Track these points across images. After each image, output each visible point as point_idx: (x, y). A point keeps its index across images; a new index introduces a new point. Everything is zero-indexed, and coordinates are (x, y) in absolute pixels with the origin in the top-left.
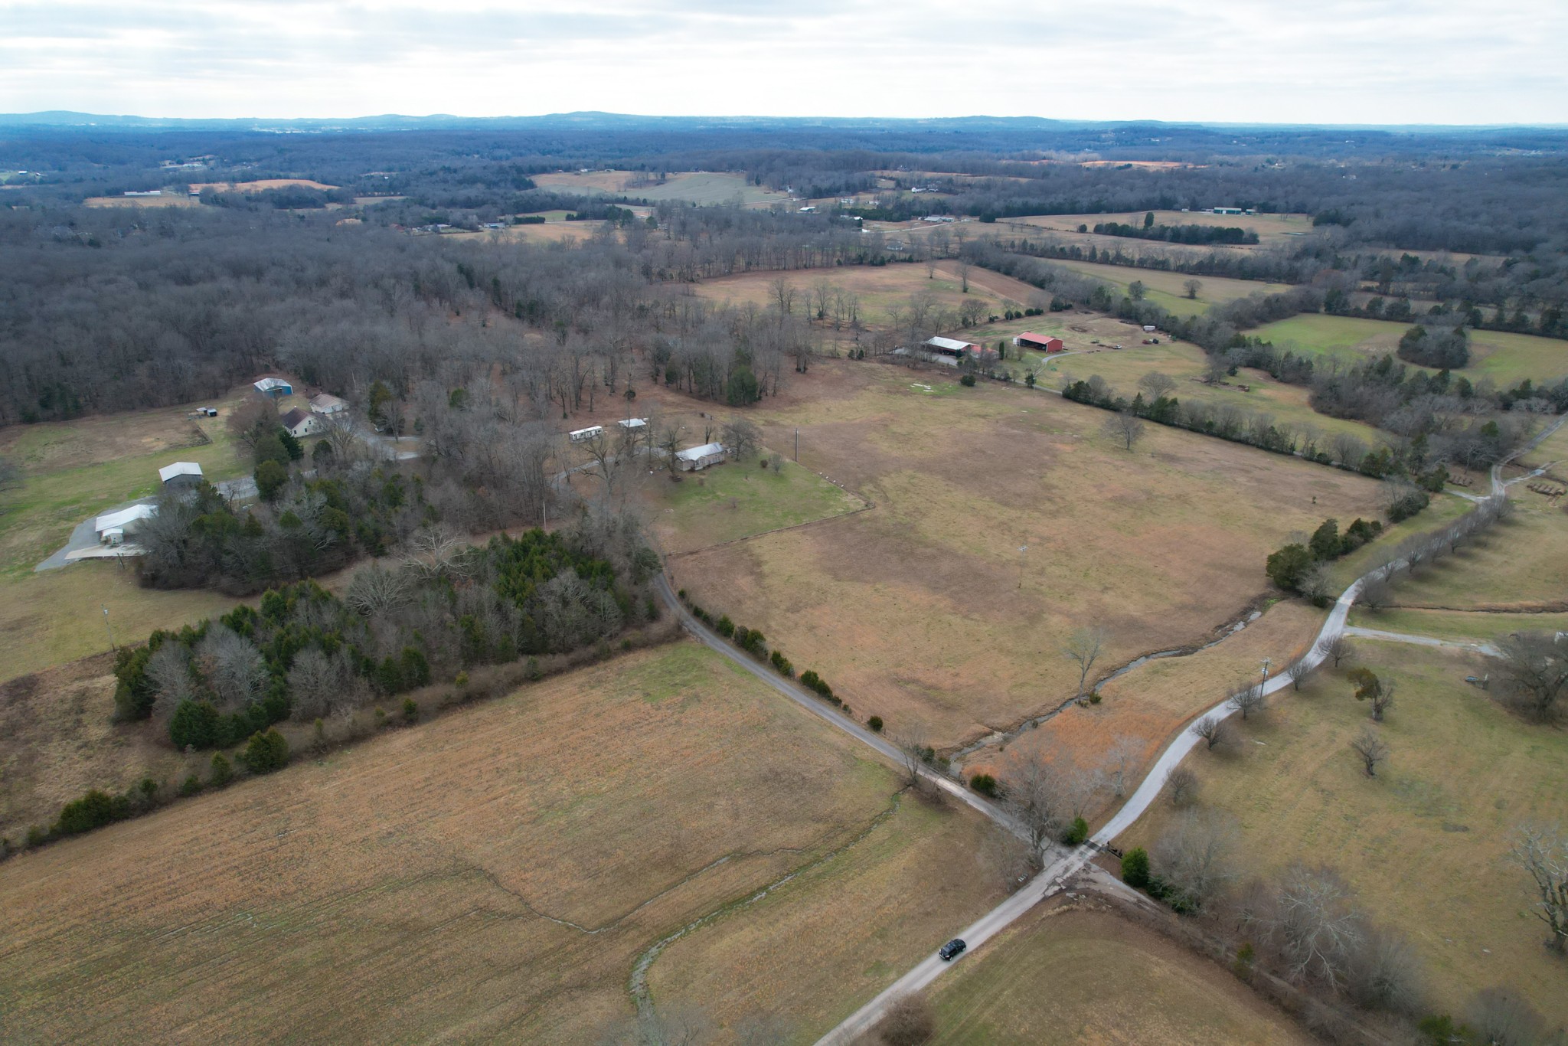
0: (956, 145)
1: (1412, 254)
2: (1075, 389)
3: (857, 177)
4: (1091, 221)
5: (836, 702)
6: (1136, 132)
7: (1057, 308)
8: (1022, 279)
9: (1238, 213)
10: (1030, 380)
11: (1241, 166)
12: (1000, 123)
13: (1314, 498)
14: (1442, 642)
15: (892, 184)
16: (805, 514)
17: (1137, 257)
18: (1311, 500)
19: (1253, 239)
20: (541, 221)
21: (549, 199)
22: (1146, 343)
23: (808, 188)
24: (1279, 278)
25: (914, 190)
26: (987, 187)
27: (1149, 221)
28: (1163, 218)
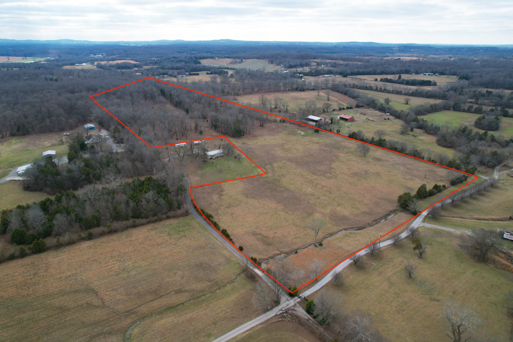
0: (343, 51)
1: (490, 90)
2: (353, 134)
3: (304, 61)
4: (379, 77)
5: (231, 240)
6: (405, 47)
7: (358, 106)
8: (350, 96)
9: (432, 75)
10: (338, 131)
11: (440, 59)
12: (360, 44)
13: (425, 176)
14: (455, 230)
15: (316, 64)
16: (244, 175)
17: (391, 90)
18: (424, 176)
19: (435, 84)
20: (198, 74)
21: (203, 67)
22: (385, 119)
23: (287, 65)
24: (440, 98)
25: (322, 66)
26: (347, 65)
27: (400, 77)
28: (405, 77)
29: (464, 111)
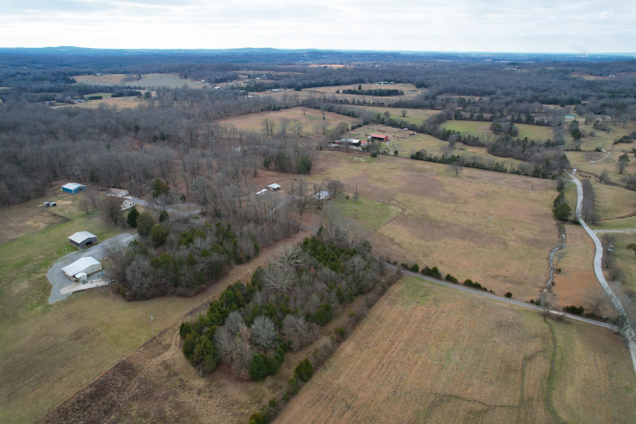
0: (250, 59)
1: (462, 97)
2: (416, 155)
3: (230, 73)
4: (341, 88)
5: (485, 290)
6: (315, 53)
7: (366, 123)
8: (338, 113)
9: (387, 83)
10: (396, 153)
11: (365, 66)
12: (257, 50)
14: (623, 231)
15: (247, 77)
16: (385, 216)
17: (372, 102)
19: (402, 93)
20: (100, 98)
22: (410, 135)
23: (212, 79)
24: (427, 108)
25: (258, 78)
26: (288, 76)
27: (360, 88)
28: (365, 87)
29: (466, 119)
